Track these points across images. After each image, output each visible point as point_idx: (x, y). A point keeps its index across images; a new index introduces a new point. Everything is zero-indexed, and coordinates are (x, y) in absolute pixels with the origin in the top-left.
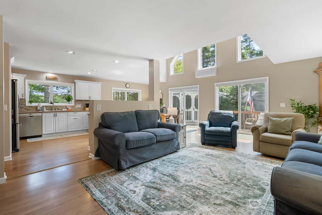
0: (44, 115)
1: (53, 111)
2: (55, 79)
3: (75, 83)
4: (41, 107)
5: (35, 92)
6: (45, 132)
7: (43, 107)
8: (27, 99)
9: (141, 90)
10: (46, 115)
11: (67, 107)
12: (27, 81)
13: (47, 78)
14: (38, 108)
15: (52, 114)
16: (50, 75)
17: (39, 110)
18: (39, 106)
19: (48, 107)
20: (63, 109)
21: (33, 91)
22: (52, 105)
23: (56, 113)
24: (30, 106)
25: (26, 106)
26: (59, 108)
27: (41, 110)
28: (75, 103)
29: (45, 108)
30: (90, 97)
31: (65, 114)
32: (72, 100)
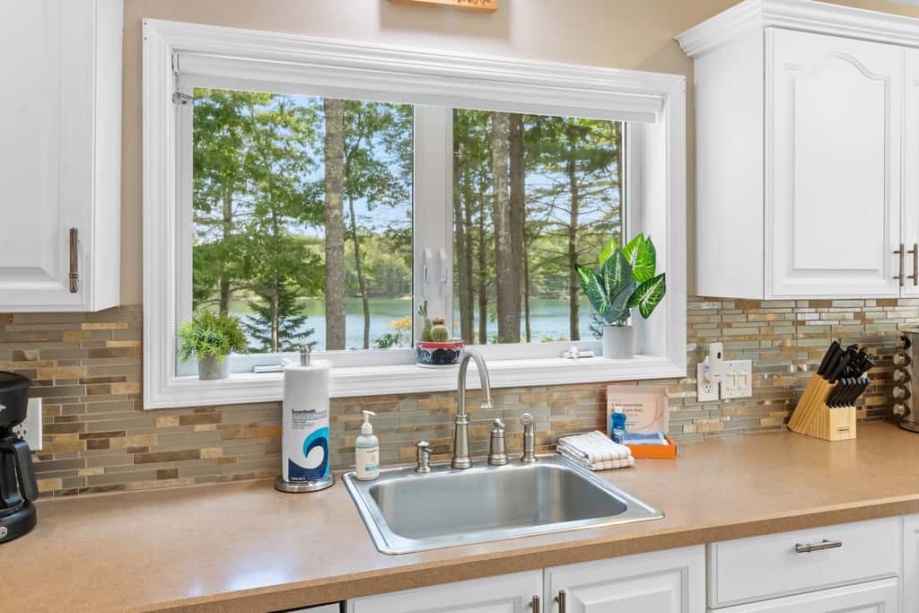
3: (685, 63)
4: (323, 423)
5: (292, 223)
7: (345, 406)
11: (615, 404)
14: (294, 448)
15: (495, 606)
17: (296, 471)
19: (405, 410)
21: (285, 222)
22: (445, 378)
23: (561, 578)
24: (198, 409)
25: (146, 407)
26: (526, 428)
27: (319, 472)
28: (693, 346)
29: (374, 439)
30: (901, 252)
31: (669, 585)
32: (658, 297)
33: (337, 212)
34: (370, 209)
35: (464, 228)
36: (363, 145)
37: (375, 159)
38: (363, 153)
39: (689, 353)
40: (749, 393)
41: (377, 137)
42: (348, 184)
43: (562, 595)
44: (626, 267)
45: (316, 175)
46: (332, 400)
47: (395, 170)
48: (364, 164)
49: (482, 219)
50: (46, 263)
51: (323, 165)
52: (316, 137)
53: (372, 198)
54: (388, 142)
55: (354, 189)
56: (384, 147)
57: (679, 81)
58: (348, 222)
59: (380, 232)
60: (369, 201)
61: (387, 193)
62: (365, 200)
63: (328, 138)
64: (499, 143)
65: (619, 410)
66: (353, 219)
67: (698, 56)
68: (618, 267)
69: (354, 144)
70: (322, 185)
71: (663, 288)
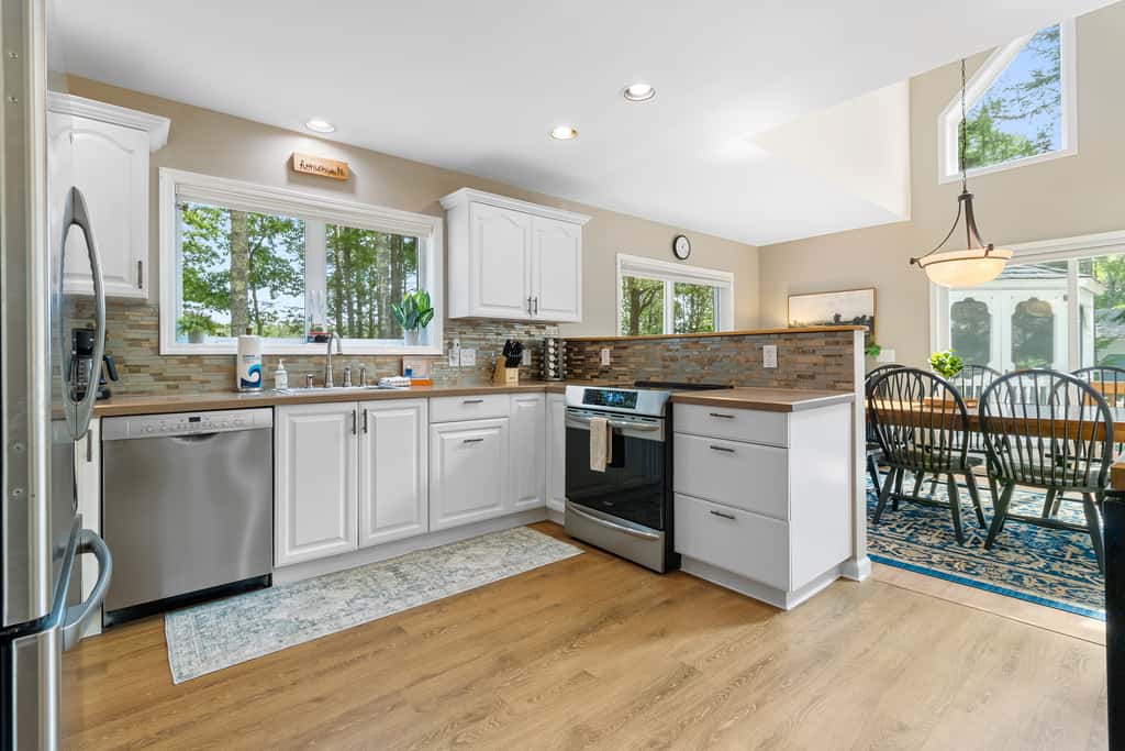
0: (287, 419)
1: (333, 390)
2: (337, 179)
3: (443, 213)
4: (259, 362)
6: (293, 546)
7: (271, 359)
8: (173, 306)
9: (731, 275)
10: (298, 420)
11: (407, 365)
12: (168, 176)
13: (297, 167)
14: (243, 372)
15: (337, 415)
16: (313, 153)
17: (244, 383)
18: (247, 358)
19: (301, 363)
20: (382, 375)
22: (321, 349)
23: (366, 405)
24: (190, 356)
25: (162, 353)
26: (362, 370)
27: (256, 384)
28: (447, 342)
29: (284, 372)
30: (530, 300)
31: (412, 412)
32: (429, 319)
33: (241, 296)
34: (273, 298)
35: (355, 316)
36: (265, 243)
37: (276, 256)
38: (266, 250)
39: (444, 344)
40: (474, 364)
41: (279, 238)
42: (252, 275)
43: (365, 411)
44: (415, 305)
45: (223, 266)
46: (263, 356)
47: (296, 266)
48: (266, 260)
49: (371, 310)
50: (125, 276)
51: (228, 258)
52: (219, 233)
53: (275, 288)
54: (289, 245)
55: (257, 280)
56: (284, 247)
57: (440, 220)
58: (251, 307)
59: (282, 317)
60: (271, 292)
61: (289, 284)
62: (268, 289)
63: (233, 236)
64: (381, 250)
65: (409, 367)
66: (256, 305)
67: (450, 209)
68: (411, 304)
69: (257, 242)
70: (227, 276)
71: (432, 314)
